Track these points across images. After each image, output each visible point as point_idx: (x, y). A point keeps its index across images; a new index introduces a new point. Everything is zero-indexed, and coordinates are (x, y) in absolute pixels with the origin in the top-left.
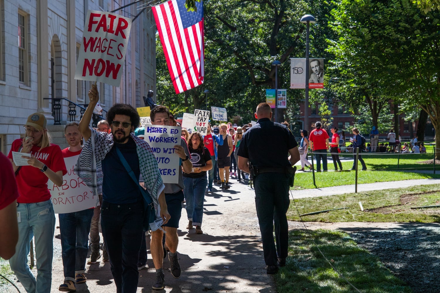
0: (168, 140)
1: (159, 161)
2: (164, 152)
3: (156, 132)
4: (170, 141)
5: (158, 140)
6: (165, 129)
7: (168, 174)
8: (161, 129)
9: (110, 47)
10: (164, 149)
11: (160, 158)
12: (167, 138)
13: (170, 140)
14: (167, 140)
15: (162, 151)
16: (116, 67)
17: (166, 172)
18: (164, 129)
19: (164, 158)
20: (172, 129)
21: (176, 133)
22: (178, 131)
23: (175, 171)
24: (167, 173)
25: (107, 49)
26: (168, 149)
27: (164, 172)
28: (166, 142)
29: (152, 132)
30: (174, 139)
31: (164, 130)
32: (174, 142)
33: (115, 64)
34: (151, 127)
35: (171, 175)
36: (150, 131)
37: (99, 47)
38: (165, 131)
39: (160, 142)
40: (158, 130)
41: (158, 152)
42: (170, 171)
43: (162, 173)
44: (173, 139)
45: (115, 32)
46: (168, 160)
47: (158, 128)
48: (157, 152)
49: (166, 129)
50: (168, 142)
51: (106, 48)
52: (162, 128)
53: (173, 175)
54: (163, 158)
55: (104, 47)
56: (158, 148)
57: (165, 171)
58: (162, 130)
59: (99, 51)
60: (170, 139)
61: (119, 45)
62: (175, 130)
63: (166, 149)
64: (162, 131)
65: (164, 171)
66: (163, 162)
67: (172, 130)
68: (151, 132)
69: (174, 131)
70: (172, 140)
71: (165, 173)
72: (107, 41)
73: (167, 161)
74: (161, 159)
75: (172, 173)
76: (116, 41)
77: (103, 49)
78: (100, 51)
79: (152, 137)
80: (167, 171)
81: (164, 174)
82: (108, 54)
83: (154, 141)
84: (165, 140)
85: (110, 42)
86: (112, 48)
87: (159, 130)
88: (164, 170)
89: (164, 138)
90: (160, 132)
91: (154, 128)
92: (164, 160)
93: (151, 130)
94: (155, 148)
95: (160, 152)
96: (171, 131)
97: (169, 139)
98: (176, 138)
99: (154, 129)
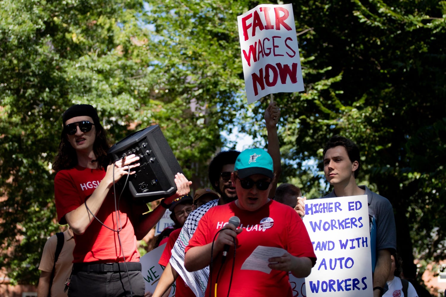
0: (346, 224)
1: (335, 266)
2: (342, 248)
3: (321, 212)
4: (350, 225)
5: (327, 226)
6: (338, 205)
7: (354, 289)
8: (331, 206)
9: (274, 47)
10: (340, 241)
11: (336, 260)
12: (343, 221)
13: (349, 223)
14: (344, 224)
15: (337, 245)
16: (291, 68)
17: (350, 285)
18: (336, 203)
19: (343, 258)
20: (349, 203)
21: (358, 208)
22: (360, 204)
23: (365, 281)
24: (351, 287)
25: (272, 50)
26: (347, 241)
27: (346, 286)
28: (343, 228)
29: (315, 212)
30: (356, 221)
31: (336, 207)
32: (356, 226)
33: (289, 65)
34: (312, 205)
35: (359, 289)
36: (310, 212)
37: (262, 51)
38: (338, 207)
39: (332, 229)
40: (324, 208)
41: (331, 250)
42: (356, 282)
43: (344, 288)
44: (354, 220)
45: (275, 27)
46: (350, 261)
47: (324, 204)
48: (329, 249)
49: (340, 205)
50: (346, 227)
51: (270, 49)
52: (332, 203)
53: (364, 289)
54: (341, 259)
55: (268, 49)
56: (329, 242)
57: (348, 283)
58: (333, 206)
59: (263, 56)
60: (349, 221)
61: (286, 41)
62: (356, 203)
63: (344, 242)
64: (332, 208)
65: (346, 283)
66: (341, 267)
67: (351, 205)
68: (312, 214)
69: (354, 204)
70: (353, 223)
71: (348, 287)
72: (269, 40)
73: (349, 263)
74: (338, 262)
75: (361, 285)
76: (280, 37)
77: (267, 51)
78: (265, 55)
79: (315, 223)
80: (351, 283)
81: (347, 290)
82: (275, 55)
83: (320, 229)
84: (340, 224)
85: (273, 40)
86: (277, 47)
87: (327, 208)
88: (346, 281)
89: (338, 221)
90: (330, 211)
91: (317, 205)
92: (343, 262)
93: (311, 209)
94: (323, 243)
95: (333, 248)
96: (350, 207)
97: (347, 221)
98: (360, 219)
99: (317, 207)
